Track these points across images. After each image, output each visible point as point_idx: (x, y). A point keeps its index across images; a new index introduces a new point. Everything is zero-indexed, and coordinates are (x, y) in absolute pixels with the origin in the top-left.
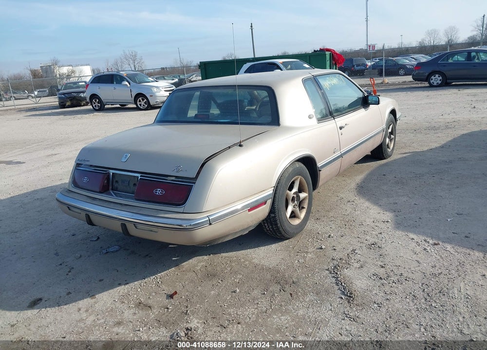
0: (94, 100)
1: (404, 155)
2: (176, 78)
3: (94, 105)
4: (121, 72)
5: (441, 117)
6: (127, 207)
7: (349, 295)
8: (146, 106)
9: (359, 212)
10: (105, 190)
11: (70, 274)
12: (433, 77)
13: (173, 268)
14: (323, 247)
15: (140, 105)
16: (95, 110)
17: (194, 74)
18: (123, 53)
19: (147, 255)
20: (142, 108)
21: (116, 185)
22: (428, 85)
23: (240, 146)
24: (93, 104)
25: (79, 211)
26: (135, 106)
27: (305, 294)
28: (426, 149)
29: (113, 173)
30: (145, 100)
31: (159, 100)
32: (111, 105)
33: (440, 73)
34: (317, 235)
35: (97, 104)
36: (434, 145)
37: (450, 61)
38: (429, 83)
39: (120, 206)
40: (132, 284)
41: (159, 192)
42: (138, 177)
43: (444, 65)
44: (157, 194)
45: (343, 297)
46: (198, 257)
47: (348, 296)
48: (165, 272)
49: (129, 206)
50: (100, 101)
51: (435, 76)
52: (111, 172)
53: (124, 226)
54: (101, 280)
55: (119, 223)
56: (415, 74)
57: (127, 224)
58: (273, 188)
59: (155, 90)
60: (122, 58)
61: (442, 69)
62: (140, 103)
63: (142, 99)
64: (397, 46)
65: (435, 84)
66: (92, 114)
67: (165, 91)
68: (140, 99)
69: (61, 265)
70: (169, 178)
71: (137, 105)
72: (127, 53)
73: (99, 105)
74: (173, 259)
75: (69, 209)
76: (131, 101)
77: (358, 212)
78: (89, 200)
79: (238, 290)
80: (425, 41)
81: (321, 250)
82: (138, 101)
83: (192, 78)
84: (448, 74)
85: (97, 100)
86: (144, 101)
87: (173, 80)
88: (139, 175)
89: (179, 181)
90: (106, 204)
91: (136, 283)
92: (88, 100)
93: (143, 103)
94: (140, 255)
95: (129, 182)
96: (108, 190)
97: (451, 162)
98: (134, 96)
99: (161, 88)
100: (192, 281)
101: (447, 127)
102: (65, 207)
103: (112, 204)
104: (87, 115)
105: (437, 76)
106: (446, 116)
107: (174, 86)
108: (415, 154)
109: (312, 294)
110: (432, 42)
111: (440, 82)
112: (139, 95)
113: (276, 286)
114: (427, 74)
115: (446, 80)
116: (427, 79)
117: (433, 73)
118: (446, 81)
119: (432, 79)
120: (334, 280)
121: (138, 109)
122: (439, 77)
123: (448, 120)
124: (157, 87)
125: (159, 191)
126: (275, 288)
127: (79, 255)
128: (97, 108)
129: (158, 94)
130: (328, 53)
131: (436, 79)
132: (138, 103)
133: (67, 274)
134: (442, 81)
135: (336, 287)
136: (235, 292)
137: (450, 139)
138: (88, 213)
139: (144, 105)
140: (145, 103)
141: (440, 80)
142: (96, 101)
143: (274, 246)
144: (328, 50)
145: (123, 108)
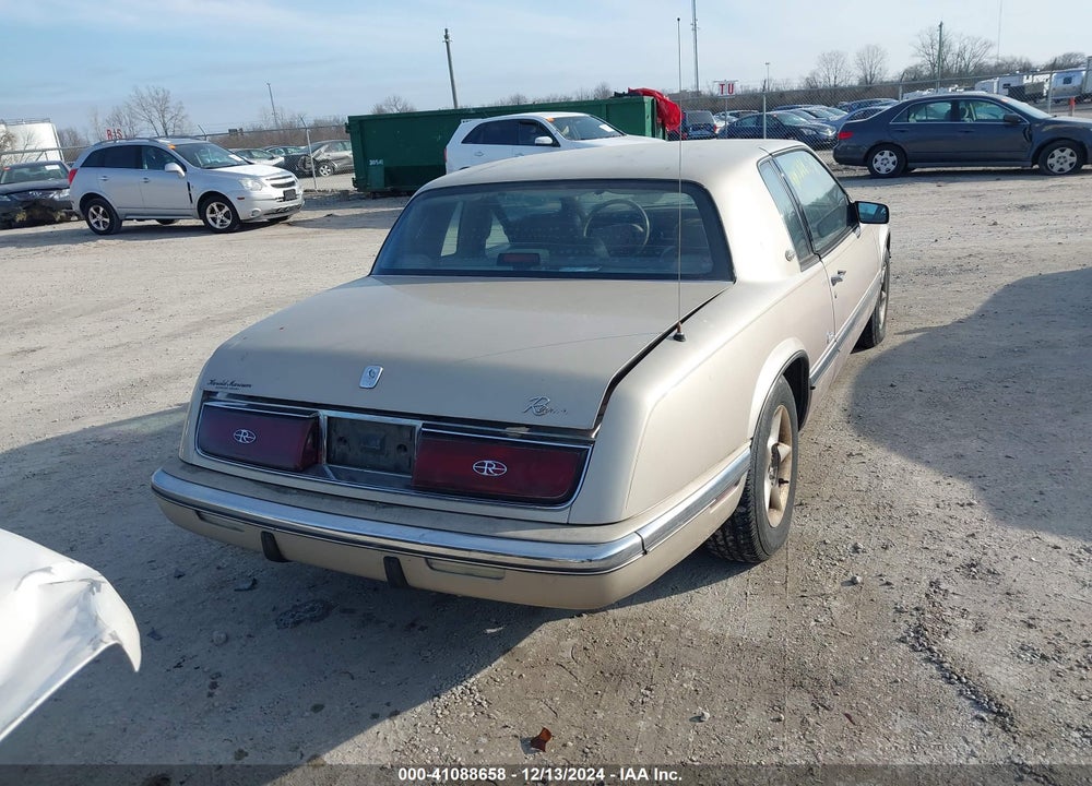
0: (92, 209)
1: (910, 337)
2: (280, 153)
3: (93, 221)
4: (161, 141)
5: (935, 245)
6: (395, 510)
7: (996, 710)
8: (229, 222)
9: (890, 483)
10: (308, 464)
11: (217, 692)
12: (878, 156)
13: (501, 660)
14: (859, 579)
15: (214, 220)
16: (95, 233)
17: (323, 145)
18: (133, 93)
19: (413, 625)
20: (218, 227)
21: (339, 448)
22: (868, 172)
23: (679, 338)
24: (90, 217)
25: (240, 524)
26: (200, 223)
27: (882, 714)
28: (948, 321)
29: (329, 418)
30: (227, 209)
31: (260, 208)
32: (138, 220)
33: (895, 148)
34: (824, 547)
35: (100, 217)
36: (962, 312)
37: (912, 121)
38: (871, 168)
39: (372, 509)
40: (408, 713)
41: (489, 468)
42: (414, 427)
43: (902, 130)
44: (485, 473)
45: (984, 715)
46: (550, 623)
47: (994, 713)
48: (485, 671)
49: (402, 509)
50: (109, 211)
51: (882, 154)
52: (324, 414)
53: (393, 564)
54: (317, 708)
55: (381, 556)
56: (839, 148)
57: (403, 559)
58: (749, 443)
59: (250, 183)
60: (133, 105)
61: (899, 139)
62: (213, 215)
63: (218, 206)
64: (758, 87)
65: (883, 172)
66: (93, 244)
67: (274, 186)
68: (214, 205)
69: (179, 666)
70: (508, 430)
71: (205, 220)
72: (145, 93)
73: (107, 220)
74: (489, 631)
75: (202, 518)
76: (189, 212)
77: (888, 484)
78: (266, 493)
79: (707, 715)
80: (818, 75)
81: (855, 588)
82: (208, 210)
83: (318, 155)
84: (909, 148)
85: (102, 209)
86: (224, 211)
87: (273, 158)
88: (419, 424)
89: (542, 439)
90: (325, 504)
91: (419, 709)
92: (76, 207)
93: (220, 216)
94: (391, 626)
95: (383, 441)
96: (317, 461)
97: (1022, 351)
98: (196, 198)
99: (263, 180)
100: (570, 695)
101: (962, 270)
102: (190, 514)
103: (344, 504)
104: (80, 246)
105: (887, 152)
106: (944, 243)
107: (291, 174)
108: (932, 333)
109: (900, 712)
110: (832, 79)
111: (893, 167)
112: (210, 197)
113: (798, 695)
114: (867, 149)
115: (907, 162)
116: (866, 161)
117: (879, 147)
118: (906, 165)
119: (876, 161)
120: (933, 669)
121: (207, 229)
122: (891, 155)
123: (955, 253)
124: (254, 178)
125: (490, 465)
126: (799, 701)
127: (223, 636)
128: (102, 228)
129: (256, 194)
130: (647, 99)
131: (885, 161)
132: (209, 216)
133: (210, 695)
134: (898, 164)
135: (952, 691)
136: (700, 718)
137: (986, 297)
138: (271, 530)
139: (222, 221)
140: (227, 215)
141: (894, 163)
142: (97, 210)
143: (731, 582)
144: (647, 93)
145: (166, 227)
